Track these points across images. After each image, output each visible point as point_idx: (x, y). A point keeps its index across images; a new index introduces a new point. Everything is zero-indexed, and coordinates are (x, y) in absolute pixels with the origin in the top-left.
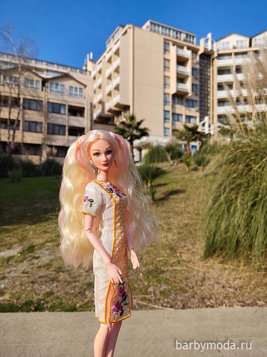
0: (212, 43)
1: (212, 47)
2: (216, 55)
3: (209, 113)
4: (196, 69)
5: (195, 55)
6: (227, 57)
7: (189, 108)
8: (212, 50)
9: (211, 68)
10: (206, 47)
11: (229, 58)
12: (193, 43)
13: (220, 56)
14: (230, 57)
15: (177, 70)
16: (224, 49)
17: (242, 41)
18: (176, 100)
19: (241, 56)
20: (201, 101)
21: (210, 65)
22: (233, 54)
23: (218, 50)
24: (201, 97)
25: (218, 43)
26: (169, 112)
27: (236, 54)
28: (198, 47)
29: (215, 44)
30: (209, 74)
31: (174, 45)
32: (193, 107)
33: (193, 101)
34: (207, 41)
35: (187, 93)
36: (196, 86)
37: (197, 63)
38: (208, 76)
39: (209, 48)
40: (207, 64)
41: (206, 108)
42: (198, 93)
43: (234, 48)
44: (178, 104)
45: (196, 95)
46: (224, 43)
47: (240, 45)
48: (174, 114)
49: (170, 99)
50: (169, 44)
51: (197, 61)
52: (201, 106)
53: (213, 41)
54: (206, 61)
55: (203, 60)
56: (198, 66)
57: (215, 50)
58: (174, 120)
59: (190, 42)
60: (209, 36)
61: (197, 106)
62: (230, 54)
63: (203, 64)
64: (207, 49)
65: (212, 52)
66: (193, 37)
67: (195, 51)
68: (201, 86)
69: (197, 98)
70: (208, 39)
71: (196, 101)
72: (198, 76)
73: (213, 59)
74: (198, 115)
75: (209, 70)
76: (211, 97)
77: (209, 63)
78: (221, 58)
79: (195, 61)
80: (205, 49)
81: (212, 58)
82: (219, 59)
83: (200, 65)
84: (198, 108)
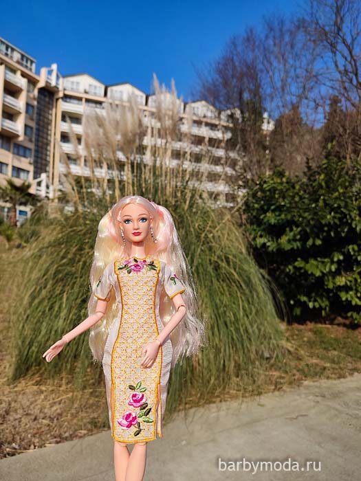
0: (58, 78)
2: (61, 94)
3: (47, 169)
4: (33, 107)
5: (31, 87)
6: (76, 102)
8: (56, 87)
9: (54, 110)
10: (49, 81)
11: (78, 104)
12: (31, 70)
13: (67, 97)
14: (80, 102)
15: (4, 101)
16: (72, 89)
17: (95, 87)
18: (0, 141)
19: (94, 105)
20: (37, 151)
21: (52, 105)
22: (84, 100)
23: (65, 89)
24: (37, 145)
25: (65, 79)
27: (88, 101)
28: (37, 77)
29: (61, 80)
30: (50, 117)
31: (1, 65)
32: (25, 156)
33: (25, 148)
34: (50, 72)
35: (17, 136)
36: (32, 128)
37: (34, 99)
38: (48, 119)
39: (53, 83)
40: (49, 103)
41: (44, 162)
42: (33, 139)
43: (86, 92)
44: (2, 148)
45: (31, 141)
46: (73, 83)
47: (92, 90)
51: (34, 96)
52: (36, 157)
53: (60, 75)
54: (47, 99)
55: (43, 97)
56: (35, 103)
57: (61, 88)
59: (27, 67)
60: (54, 67)
61: (31, 157)
62: (80, 99)
63: (42, 103)
64: (50, 84)
65: (56, 89)
66: (32, 62)
67: (32, 82)
68: (38, 130)
69: (32, 146)
70: (52, 71)
71: (30, 150)
72: (35, 116)
73: (57, 100)
74: (31, 168)
75: (50, 112)
76: (51, 148)
77: (51, 102)
78: (68, 100)
79: (31, 95)
80: (47, 82)
81: (56, 97)
82: (66, 101)
83: (38, 102)
84: (31, 160)
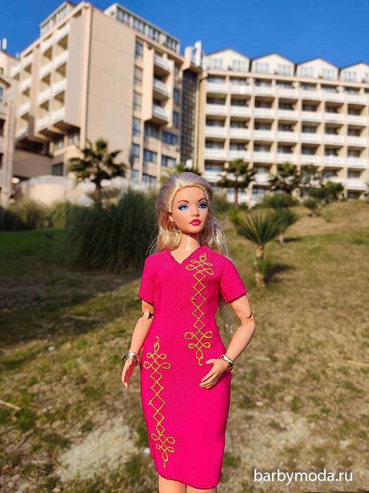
0: (202, 56)
1: (201, 63)
2: (205, 75)
3: (192, 155)
4: (179, 91)
5: (177, 69)
6: (219, 81)
7: (167, 145)
8: (200, 68)
9: (197, 93)
10: (194, 61)
11: (222, 83)
12: (175, 51)
13: (211, 77)
14: (223, 81)
15: (154, 87)
16: (216, 68)
17: (239, 62)
18: (150, 130)
19: (237, 82)
20: (182, 138)
21: (196, 86)
22: (227, 78)
23: (208, 69)
24: (183, 132)
25: (209, 57)
26: (138, 146)
27: (232, 78)
28: (181, 58)
29: (205, 59)
30: (193, 100)
31: (150, 48)
32: (172, 143)
33: (172, 135)
34: (194, 51)
35: (166, 123)
36: (178, 114)
37: (180, 82)
38: (192, 102)
39: (197, 63)
40: (192, 85)
41: (189, 149)
42: (179, 126)
43: (230, 69)
44: (152, 136)
45: (177, 127)
46: (216, 61)
47: (236, 66)
48: (145, 150)
49: (141, 127)
50: (142, 46)
51: (179, 79)
52: (182, 144)
53: (203, 54)
54: (190, 81)
55: (186, 79)
56: (180, 87)
57: (204, 67)
58: (145, 159)
59: (171, 49)
60: (198, 45)
61: (177, 143)
62: (223, 77)
63: (187, 85)
64: (195, 64)
65: (200, 70)
66: (176, 43)
67: (178, 64)
68: (183, 115)
69: (178, 132)
70: (196, 50)
71: (176, 136)
72: (181, 100)
73: (201, 81)
74: (178, 156)
75: (194, 95)
76: (195, 133)
77: (194, 84)
78: (211, 80)
79: (177, 79)
80: (192, 63)
81: (199, 78)
82: (209, 81)
83: (184, 86)
84: (178, 147)
